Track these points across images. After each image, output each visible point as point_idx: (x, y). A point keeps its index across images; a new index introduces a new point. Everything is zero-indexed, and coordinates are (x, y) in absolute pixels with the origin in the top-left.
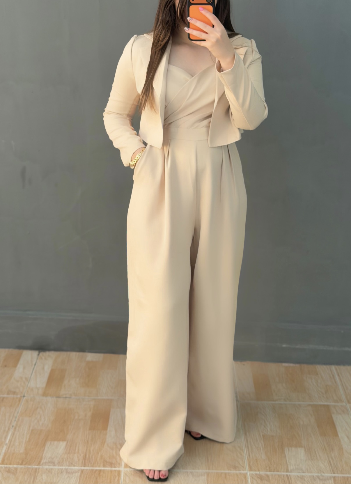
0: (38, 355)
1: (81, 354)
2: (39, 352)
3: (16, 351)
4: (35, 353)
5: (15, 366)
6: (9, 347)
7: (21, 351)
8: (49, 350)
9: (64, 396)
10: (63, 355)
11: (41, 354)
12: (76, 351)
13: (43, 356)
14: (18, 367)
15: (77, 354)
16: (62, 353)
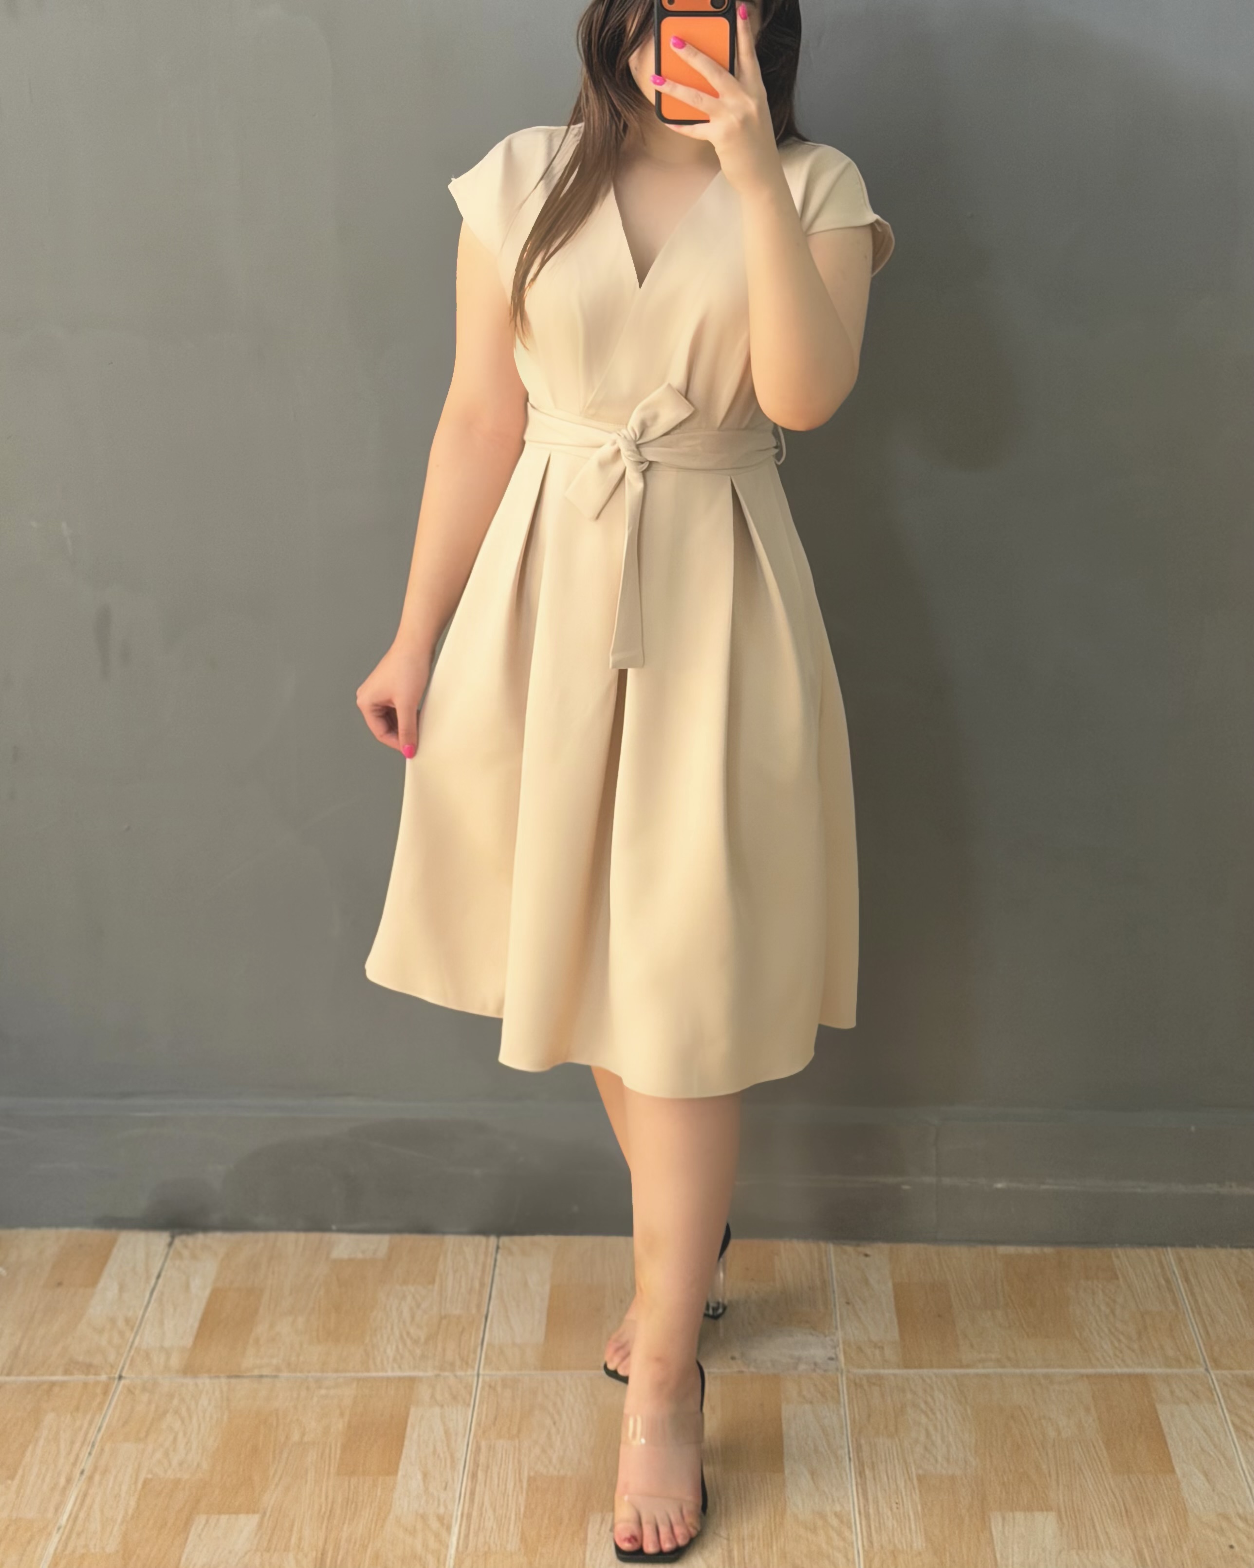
0: (170, 1244)
1: (315, 1236)
2: (173, 1237)
3: (94, 1236)
4: (160, 1239)
5: (93, 1281)
6: (71, 1225)
7: (112, 1232)
8: (206, 1228)
9: (256, 1372)
10: (253, 1244)
11: (178, 1242)
12: (297, 1230)
13: (186, 1246)
14: (101, 1285)
15: (302, 1236)
16: (250, 1235)
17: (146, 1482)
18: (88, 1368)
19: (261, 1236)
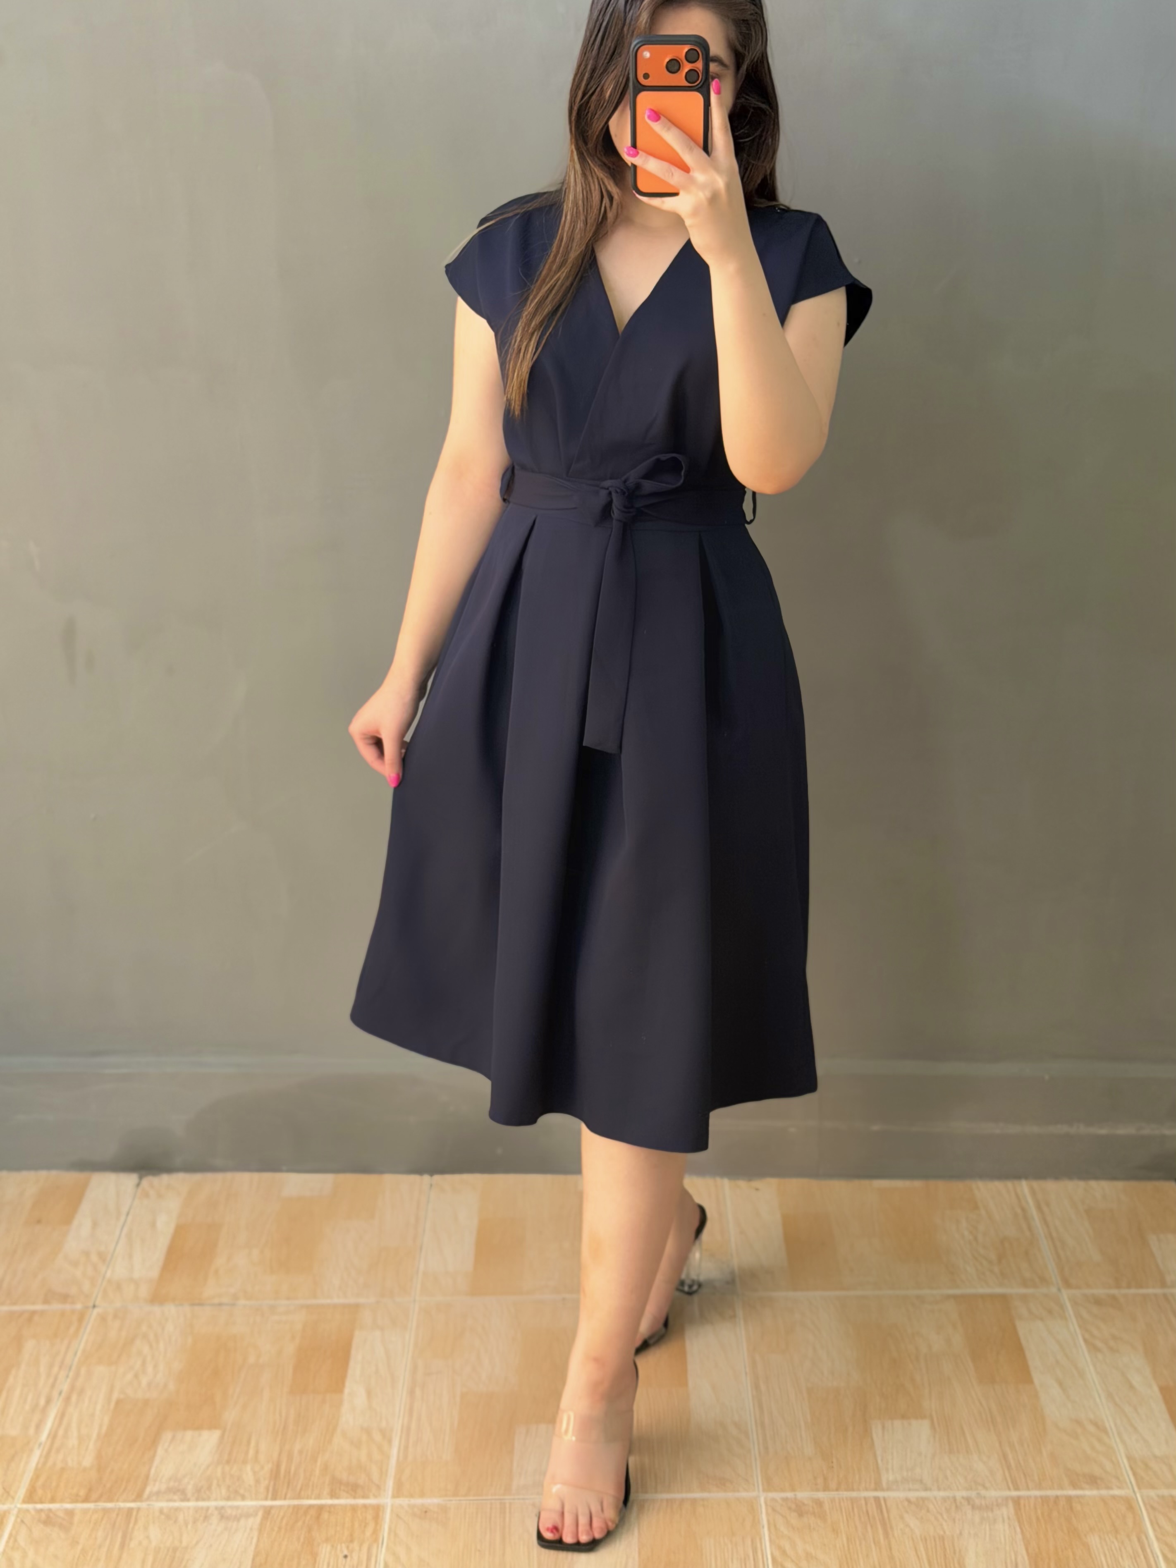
0: (138, 1185)
1: (267, 1176)
2: (141, 1178)
3: (70, 1178)
4: (129, 1180)
5: (68, 1219)
6: (48, 1166)
7: (84, 1176)
8: (171, 1170)
9: (216, 1301)
10: (212, 1183)
11: (145, 1182)
12: (251, 1170)
13: (152, 1186)
14: (76, 1222)
15: (256, 1176)
16: (209, 1176)
17: (119, 1402)
18: (65, 1298)
19: (219, 1176)
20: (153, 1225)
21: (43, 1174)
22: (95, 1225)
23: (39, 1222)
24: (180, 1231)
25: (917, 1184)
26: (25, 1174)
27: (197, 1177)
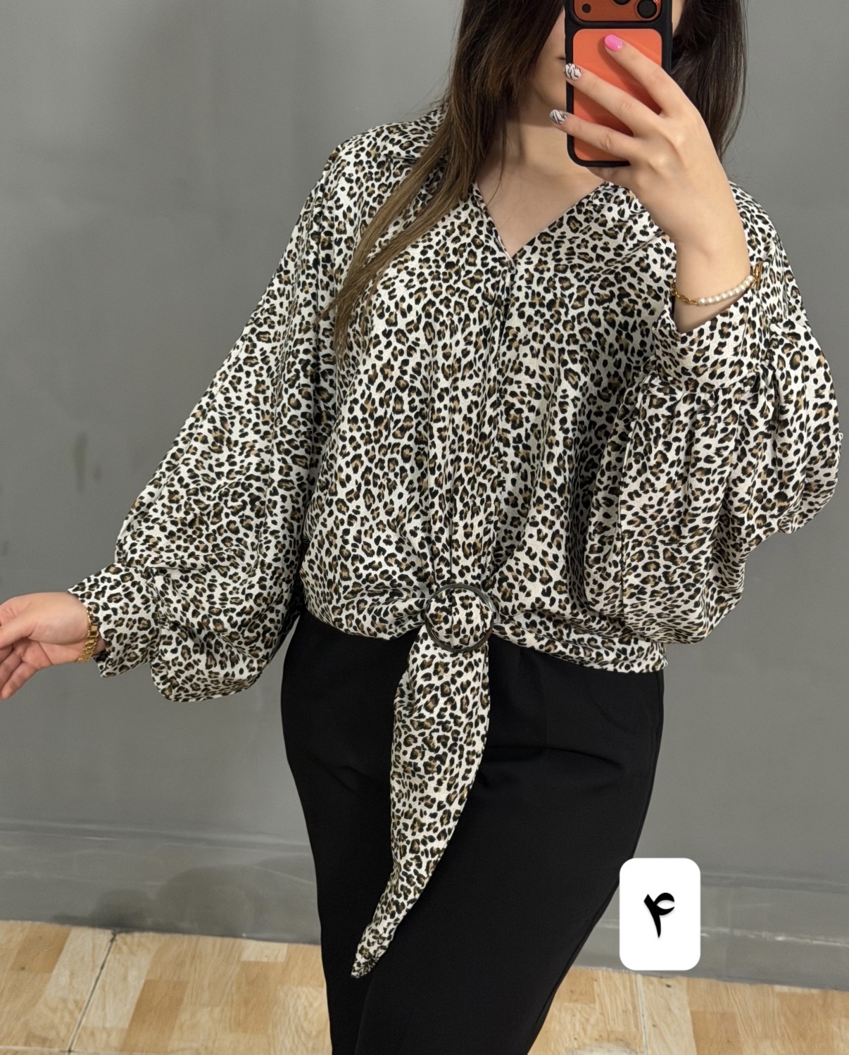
0: (112, 940)
1: (228, 941)
2: (115, 935)
3: (52, 929)
4: (104, 936)
5: (50, 967)
6: (34, 919)
7: (66, 928)
8: (142, 929)
10: (180, 944)
11: (118, 937)
12: (213, 935)
13: (125, 944)
14: (55, 971)
15: (219, 940)
16: (178, 937)
19: (186, 937)
20: (125, 978)
21: (28, 924)
22: (72, 975)
23: (23, 969)
24: (149, 986)
25: (815, 991)
26: (12, 922)
27: (166, 937)
